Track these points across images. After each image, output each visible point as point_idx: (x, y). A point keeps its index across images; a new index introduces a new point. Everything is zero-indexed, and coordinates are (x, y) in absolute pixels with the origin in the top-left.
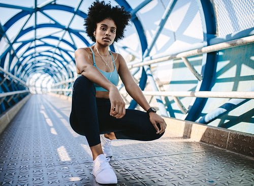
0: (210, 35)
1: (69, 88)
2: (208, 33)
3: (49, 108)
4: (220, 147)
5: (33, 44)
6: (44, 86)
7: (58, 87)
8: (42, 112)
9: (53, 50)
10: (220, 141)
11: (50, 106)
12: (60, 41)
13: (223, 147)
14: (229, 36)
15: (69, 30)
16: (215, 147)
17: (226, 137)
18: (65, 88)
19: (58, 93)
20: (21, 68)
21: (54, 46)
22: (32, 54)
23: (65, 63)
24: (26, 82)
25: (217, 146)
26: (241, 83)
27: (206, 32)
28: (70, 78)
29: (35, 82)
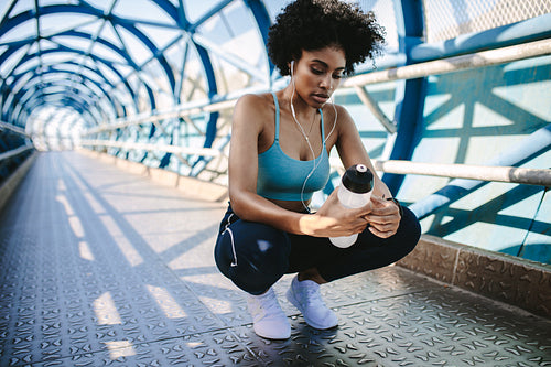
0: (411, 39)
1: (117, 139)
2: (407, 34)
3: (76, 188)
4: (440, 278)
5: (34, 49)
6: (65, 132)
7: (95, 136)
8: (62, 199)
9: (81, 59)
10: (439, 266)
11: (79, 183)
12: (95, 41)
13: (445, 281)
14: (450, 42)
15: (112, 19)
16: (430, 279)
17: (452, 259)
18: (109, 139)
19: (94, 148)
20: (10, 98)
21: (81, 53)
22: (34, 70)
23: (107, 88)
24: (24, 127)
25: (433, 276)
26: (475, 141)
27: (403, 33)
28: (118, 117)
29: (45, 126)
